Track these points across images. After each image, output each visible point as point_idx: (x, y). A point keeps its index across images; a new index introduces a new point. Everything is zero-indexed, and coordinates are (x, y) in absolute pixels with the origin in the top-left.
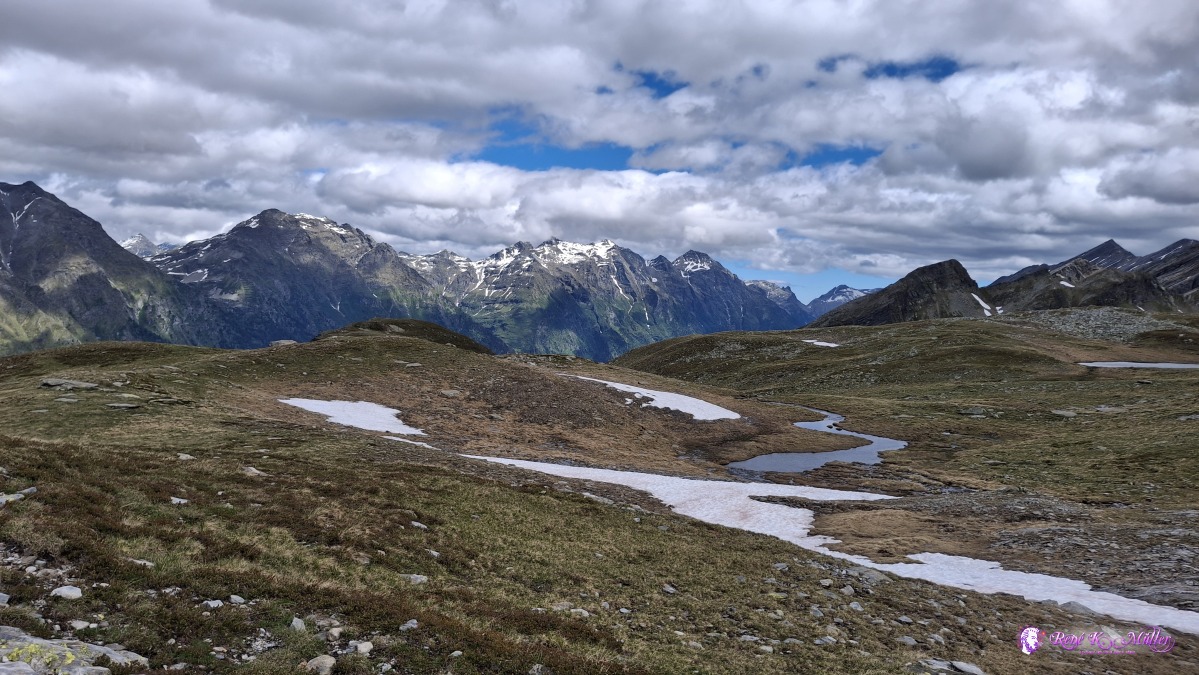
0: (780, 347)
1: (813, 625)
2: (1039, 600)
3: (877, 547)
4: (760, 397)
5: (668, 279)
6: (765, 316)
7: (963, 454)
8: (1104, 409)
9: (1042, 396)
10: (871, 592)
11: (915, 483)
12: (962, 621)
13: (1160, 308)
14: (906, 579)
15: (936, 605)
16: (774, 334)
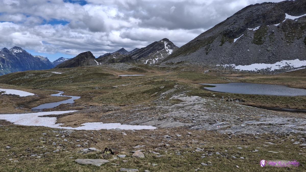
0: (45, 74)
1: (53, 147)
2: (110, 129)
3: (73, 124)
4: (40, 88)
5: (8, 55)
6: (41, 66)
7: (94, 98)
8: (123, 85)
9: (111, 83)
10: (69, 135)
11: (83, 107)
12: (92, 138)
13: (133, 63)
14: (79, 130)
15: (86, 135)
16: (43, 71)
